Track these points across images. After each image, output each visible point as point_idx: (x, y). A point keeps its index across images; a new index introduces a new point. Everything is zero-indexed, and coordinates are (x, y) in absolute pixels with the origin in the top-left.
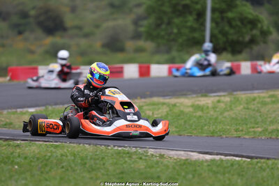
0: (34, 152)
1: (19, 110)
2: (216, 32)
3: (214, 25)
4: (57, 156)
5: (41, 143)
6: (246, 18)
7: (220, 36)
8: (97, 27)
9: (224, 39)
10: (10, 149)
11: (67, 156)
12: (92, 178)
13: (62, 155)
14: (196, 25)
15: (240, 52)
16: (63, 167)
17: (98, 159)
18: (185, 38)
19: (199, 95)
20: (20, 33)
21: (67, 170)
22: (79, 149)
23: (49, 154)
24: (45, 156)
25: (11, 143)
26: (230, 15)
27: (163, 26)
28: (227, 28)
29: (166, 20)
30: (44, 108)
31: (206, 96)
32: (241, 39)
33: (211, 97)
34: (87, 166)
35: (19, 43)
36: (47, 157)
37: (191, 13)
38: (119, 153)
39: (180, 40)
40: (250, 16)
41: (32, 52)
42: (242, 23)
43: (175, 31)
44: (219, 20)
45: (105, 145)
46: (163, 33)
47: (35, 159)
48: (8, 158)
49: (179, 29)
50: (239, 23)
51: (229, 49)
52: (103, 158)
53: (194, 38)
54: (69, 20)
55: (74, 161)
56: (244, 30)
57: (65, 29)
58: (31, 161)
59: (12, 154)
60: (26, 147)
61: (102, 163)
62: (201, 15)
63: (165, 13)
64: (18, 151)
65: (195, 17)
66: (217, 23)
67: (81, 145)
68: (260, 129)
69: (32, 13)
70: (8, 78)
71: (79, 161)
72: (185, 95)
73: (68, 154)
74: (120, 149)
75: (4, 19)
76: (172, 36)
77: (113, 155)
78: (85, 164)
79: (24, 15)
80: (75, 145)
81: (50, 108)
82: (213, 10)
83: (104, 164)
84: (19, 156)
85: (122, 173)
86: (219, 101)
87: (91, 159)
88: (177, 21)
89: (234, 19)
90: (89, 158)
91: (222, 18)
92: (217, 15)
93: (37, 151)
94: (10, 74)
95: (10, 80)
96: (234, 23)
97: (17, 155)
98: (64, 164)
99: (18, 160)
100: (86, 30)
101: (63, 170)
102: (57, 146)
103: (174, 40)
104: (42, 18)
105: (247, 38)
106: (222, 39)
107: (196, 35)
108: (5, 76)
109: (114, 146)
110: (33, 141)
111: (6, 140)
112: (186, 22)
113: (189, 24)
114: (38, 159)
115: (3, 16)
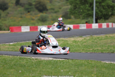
1: (6, 44)
2: (98, 11)
3: (97, 8)
6: (110, 5)
7: (99, 13)
8: (60, 8)
9: (101, 14)
14: (89, 8)
15: (107, 19)
18: (85, 14)
19: (79, 37)
20: (29, 12)
22: (7, 57)
26: (103, 4)
27: (77, 9)
28: (102, 9)
29: (78, 7)
30: (16, 43)
31: (81, 37)
32: (108, 13)
33: (83, 37)
35: (28, 16)
37: (88, 3)
38: (21, 58)
39: (84, 15)
40: (111, 4)
42: (108, 7)
43: (81, 11)
44: (99, 6)
46: (76, 12)
49: (83, 10)
50: (107, 7)
51: (103, 18)
52: (13, 60)
53: (89, 13)
54: (49, 6)
56: (109, 10)
57: (47, 10)
62: (91, 4)
63: (77, 4)
65: (89, 5)
66: (98, 7)
68: (91, 49)
69: (34, 3)
70: (10, 31)
72: (73, 37)
75: (22, 6)
76: (80, 13)
77: (18, 59)
79: (30, 4)
82: (96, 2)
86: (85, 39)
88: (82, 7)
89: (105, 6)
91: (100, 5)
92: (98, 4)
96: (105, 7)
100: (56, 10)
103: (81, 14)
105: (110, 13)
106: (100, 14)
107: (90, 12)
112: (86, 7)
113: (87, 8)
115: (22, 5)
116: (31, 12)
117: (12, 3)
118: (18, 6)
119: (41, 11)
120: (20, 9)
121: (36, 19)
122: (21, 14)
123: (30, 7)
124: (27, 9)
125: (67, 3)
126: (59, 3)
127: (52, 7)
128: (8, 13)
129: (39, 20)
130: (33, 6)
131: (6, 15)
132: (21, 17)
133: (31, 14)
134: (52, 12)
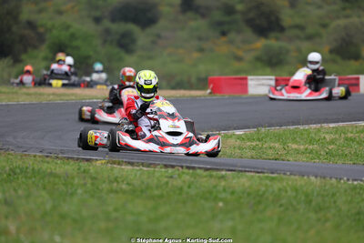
0: (244, 185)
4: (273, 192)
5: (252, 174)
8: (324, 26)
10: (213, 182)
11: (286, 192)
12: (319, 220)
13: (280, 190)
16: (281, 206)
17: (327, 196)
20: (224, 34)
21: (287, 209)
22: (303, 183)
23: (263, 189)
24: (259, 190)
25: (214, 173)
30: (253, 130)
34: (314, 203)
35: (223, 47)
36: (261, 193)
38: (355, 188)
41: (239, 59)
45: (336, 178)
47: (245, 195)
48: (211, 193)
52: (334, 195)
54: (288, 18)
55: (296, 197)
57: (282, 29)
58: (240, 197)
59: (215, 187)
60: (233, 178)
61: (332, 200)
64: (223, 183)
67: (305, 178)
69: (240, 7)
70: (209, 91)
71: (303, 198)
73: (288, 189)
74: (355, 183)
75: (203, 16)
77: (346, 191)
78: (311, 201)
79: (229, 10)
80: (297, 177)
81: (263, 130)
83: (335, 202)
84: (224, 190)
85: (359, 213)
87: (318, 195)
90: (315, 194)
93: (247, 184)
94: (211, 86)
95: (210, 93)
97: (221, 189)
98: (284, 201)
99: (223, 195)
100: (310, 30)
101: (282, 209)
102: (273, 179)
104: (251, 15)
108: (204, 88)
109: (348, 180)
110: (241, 171)
111: (207, 169)
114: (249, 194)
115: (202, 12)
116: (232, 35)
117: (171, 5)
118: (190, 14)
119: (262, 31)
120: (198, 24)
121: (249, 56)
122: (200, 39)
123: (227, 19)
124: (220, 24)
125: (344, 9)
126: (320, 7)
127: (298, 21)
128: (159, 36)
129: (258, 59)
130: (238, 17)
131: (154, 42)
132: (201, 50)
133: (231, 42)
134: (298, 37)
